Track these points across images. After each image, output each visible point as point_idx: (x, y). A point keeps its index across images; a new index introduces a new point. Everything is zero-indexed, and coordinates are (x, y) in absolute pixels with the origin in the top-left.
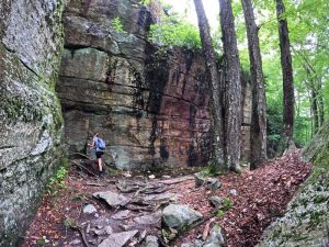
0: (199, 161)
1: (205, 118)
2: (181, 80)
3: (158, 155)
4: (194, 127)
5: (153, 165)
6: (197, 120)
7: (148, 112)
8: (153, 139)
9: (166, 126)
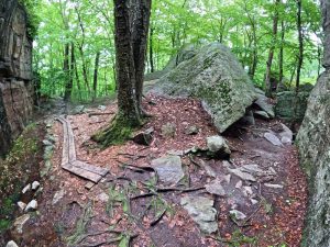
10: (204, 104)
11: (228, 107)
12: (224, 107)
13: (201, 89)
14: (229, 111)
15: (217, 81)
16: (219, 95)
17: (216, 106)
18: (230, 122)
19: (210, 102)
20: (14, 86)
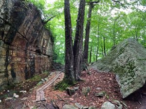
0: (30, 75)
1: (32, 50)
2: (28, 26)
3: (10, 76)
4: (27, 55)
5: (8, 84)
6: (28, 51)
7: (5, 43)
8: (6, 65)
9: (14, 54)
10: (117, 76)
11: (132, 80)
12: (129, 79)
13: (117, 67)
14: (133, 83)
15: (127, 62)
16: (128, 70)
17: (124, 79)
18: (132, 91)
19: (120, 76)
20: (41, 57)
